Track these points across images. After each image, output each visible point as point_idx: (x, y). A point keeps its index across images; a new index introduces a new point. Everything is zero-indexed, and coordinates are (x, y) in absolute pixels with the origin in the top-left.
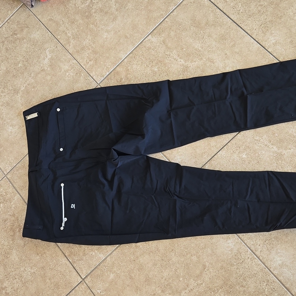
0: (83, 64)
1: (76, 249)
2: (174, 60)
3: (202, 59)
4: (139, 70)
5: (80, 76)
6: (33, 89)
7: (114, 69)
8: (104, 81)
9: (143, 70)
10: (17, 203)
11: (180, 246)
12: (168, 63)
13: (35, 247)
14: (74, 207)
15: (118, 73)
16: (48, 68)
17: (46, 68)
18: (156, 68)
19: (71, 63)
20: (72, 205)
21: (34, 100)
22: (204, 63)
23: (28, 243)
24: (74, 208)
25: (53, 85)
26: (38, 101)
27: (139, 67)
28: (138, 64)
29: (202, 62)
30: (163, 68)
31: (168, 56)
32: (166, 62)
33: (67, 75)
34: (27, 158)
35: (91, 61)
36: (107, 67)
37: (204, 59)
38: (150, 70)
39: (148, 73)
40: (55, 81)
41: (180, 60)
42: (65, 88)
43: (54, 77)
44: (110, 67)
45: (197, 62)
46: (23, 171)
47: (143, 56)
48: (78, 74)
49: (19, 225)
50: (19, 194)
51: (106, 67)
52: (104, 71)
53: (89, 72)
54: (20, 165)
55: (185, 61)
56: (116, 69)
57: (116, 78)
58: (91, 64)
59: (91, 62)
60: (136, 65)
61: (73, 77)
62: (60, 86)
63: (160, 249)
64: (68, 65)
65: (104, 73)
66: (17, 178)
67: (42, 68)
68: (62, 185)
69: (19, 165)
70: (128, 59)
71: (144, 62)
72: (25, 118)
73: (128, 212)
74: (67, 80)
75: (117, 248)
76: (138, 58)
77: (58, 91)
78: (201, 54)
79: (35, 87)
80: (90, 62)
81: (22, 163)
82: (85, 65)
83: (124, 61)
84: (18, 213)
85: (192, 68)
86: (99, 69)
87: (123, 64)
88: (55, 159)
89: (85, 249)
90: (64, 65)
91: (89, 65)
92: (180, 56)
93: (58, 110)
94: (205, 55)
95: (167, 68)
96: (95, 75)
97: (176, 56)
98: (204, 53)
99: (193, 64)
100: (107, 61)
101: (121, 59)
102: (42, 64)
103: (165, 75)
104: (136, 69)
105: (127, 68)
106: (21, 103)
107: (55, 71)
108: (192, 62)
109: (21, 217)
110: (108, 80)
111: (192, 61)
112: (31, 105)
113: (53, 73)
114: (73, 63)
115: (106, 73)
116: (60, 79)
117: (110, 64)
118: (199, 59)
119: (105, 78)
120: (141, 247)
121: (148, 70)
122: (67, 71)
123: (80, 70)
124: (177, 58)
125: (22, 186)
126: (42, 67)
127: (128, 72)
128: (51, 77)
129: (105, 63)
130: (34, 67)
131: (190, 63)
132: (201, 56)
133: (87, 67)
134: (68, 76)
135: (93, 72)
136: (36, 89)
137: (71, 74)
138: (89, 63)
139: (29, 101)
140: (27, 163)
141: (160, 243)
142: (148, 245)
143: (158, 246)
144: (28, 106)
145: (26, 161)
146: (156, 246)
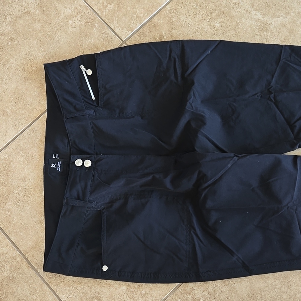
0: (97, 8)
2: (245, 12)
3: (289, 13)
4: (191, 23)
5: (93, 26)
6: (10, 43)
7: (149, 20)
8: (133, 38)
9: (197, 24)
11: (264, 297)
12: (236, 15)
15: (156, 26)
16: (36, 10)
17: (32, 10)
18: (218, 22)
19: (77, 6)
22: (292, 19)
25: (45, 37)
26: (19, 63)
27: (190, 20)
28: (188, 14)
29: (289, 18)
30: (228, 23)
31: (237, 6)
32: (234, 14)
33: (70, 23)
35: (110, 4)
36: (138, 17)
37: (292, 14)
38: (208, 25)
39: (205, 30)
40: (49, 32)
41: (255, 13)
42: (66, 45)
43: (47, 26)
44: (143, 16)
45: (281, 18)
47: (196, 3)
48: (89, 24)
51: (135, 16)
52: (132, 22)
53: (107, 21)
55: (263, 15)
56: (152, 20)
57: (153, 33)
58: (111, 9)
59: (111, 6)
60: (185, 16)
61: (80, 27)
62: (58, 41)
64: (72, 8)
65: (132, 25)
67: (26, 10)
70: (172, 5)
71: (198, 12)
74: (71, 32)
76: (188, 5)
77: (55, 49)
78: (287, 7)
79: (13, 40)
80: (109, 6)
82: (100, 10)
83: (165, 8)
85: (273, 26)
86: (124, 18)
87: (163, 12)
90: (65, 7)
91: (107, 11)
92: (255, 7)
94: (294, 8)
95: (234, 23)
96: (118, 27)
97: (249, 7)
98: (292, 4)
99: (275, 19)
100: (137, 7)
101: (160, 4)
102: (25, 2)
103: (233, 35)
104: (186, 22)
105: (171, 19)
107: (49, 16)
108: (274, 18)
110: (139, 36)
111: (274, 15)
113: (45, 19)
114: (80, 6)
115: (137, 25)
116: (57, 29)
117: (142, 11)
118: (285, 13)
119: (135, 33)
121: (205, 25)
122: (70, 17)
123: (92, 17)
124: (251, 9)
126: (25, 8)
127: (172, 25)
128: (42, 26)
129: (135, 10)
130: (11, 6)
131: (271, 19)
132: (288, 9)
133: (104, 14)
134: (71, 25)
135: (114, 22)
136: (16, 42)
137: (76, 23)
138: (106, 6)
139: (4, 61)
140: (2, 163)
141: (232, 294)
142: (214, 297)
143: (229, 299)
144: (2, 70)
145: (1, 161)
146: (227, 298)
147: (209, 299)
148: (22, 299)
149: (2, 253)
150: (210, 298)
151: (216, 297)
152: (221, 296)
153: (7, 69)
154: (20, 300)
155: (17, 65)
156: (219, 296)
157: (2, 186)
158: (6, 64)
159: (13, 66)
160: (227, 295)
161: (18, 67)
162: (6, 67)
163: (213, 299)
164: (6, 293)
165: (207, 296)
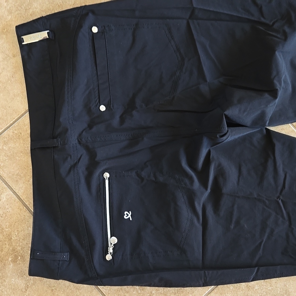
1: (134, 293)
10: (7, 207)
13: (50, 291)
14: (130, 216)
20: (126, 213)
21: (35, 5)
23: (33, 284)
24: (131, 219)
34: (26, 119)
46: (17, 145)
49: (14, 250)
50: (11, 189)
54: (11, 134)
63: (290, 290)
66: (5, 157)
68: (107, 175)
69: (10, 132)
72: (20, 41)
73: (232, 227)
75: (213, 290)
81: (15, 130)
84: (11, 225)
88: (90, 126)
89: (151, 292)
93: (95, 30)
106: (8, 8)
109: (18, 234)
112: (31, 15)
120: (256, 288)
125: (17, 175)
139: (26, 6)
140: (26, 129)
141: (290, 281)
142: (270, 285)
143: (286, 286)
144: (24, 16)
145: (25, 126)
146: (284, 286)
147: (264, 286)
148: (53, 286)
149: (28, 234)
150: (266, 286)
151: (272, 284)
152: (278, 283)
153: (29, 15)
154: (50, 286)
155: (42, 11)
156: (276, 284)
157: (27, 156)
158: (28, 8)
159: (38, 12)
160: (284, 282)
161: (43, 13)
162: (29, 12)
163: (269, 286)
164: (34, 280)
165: (262, 284)
